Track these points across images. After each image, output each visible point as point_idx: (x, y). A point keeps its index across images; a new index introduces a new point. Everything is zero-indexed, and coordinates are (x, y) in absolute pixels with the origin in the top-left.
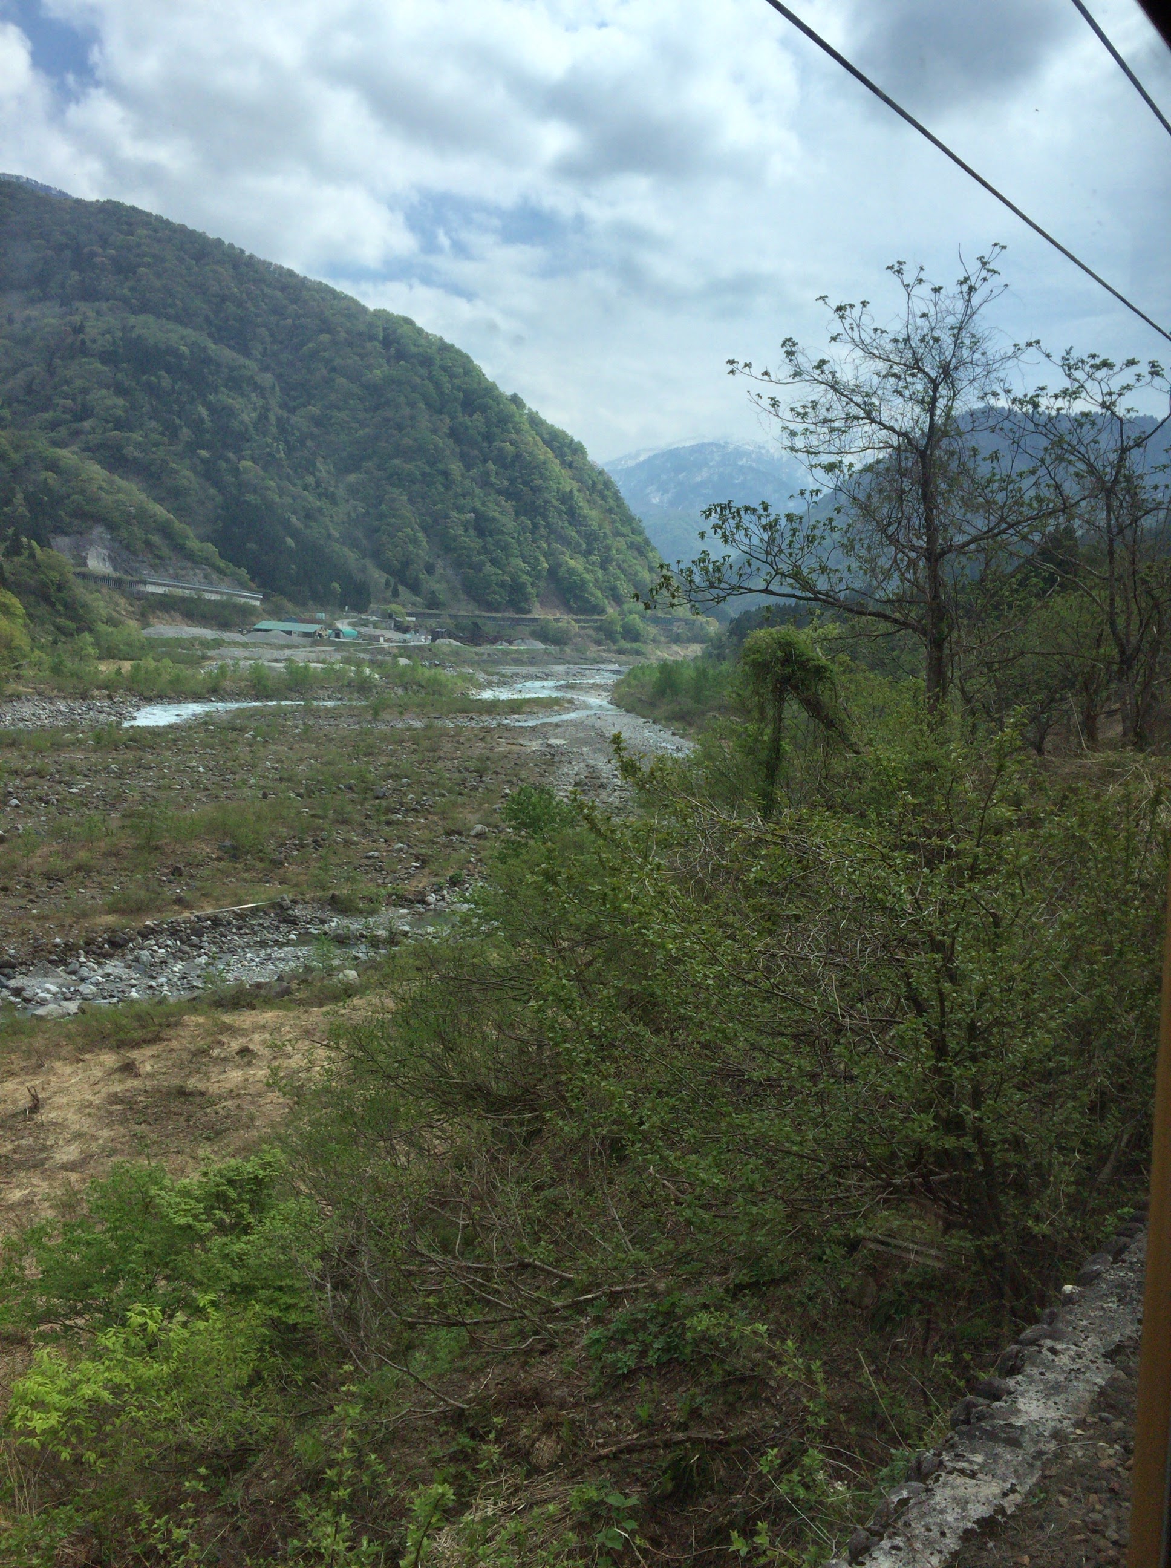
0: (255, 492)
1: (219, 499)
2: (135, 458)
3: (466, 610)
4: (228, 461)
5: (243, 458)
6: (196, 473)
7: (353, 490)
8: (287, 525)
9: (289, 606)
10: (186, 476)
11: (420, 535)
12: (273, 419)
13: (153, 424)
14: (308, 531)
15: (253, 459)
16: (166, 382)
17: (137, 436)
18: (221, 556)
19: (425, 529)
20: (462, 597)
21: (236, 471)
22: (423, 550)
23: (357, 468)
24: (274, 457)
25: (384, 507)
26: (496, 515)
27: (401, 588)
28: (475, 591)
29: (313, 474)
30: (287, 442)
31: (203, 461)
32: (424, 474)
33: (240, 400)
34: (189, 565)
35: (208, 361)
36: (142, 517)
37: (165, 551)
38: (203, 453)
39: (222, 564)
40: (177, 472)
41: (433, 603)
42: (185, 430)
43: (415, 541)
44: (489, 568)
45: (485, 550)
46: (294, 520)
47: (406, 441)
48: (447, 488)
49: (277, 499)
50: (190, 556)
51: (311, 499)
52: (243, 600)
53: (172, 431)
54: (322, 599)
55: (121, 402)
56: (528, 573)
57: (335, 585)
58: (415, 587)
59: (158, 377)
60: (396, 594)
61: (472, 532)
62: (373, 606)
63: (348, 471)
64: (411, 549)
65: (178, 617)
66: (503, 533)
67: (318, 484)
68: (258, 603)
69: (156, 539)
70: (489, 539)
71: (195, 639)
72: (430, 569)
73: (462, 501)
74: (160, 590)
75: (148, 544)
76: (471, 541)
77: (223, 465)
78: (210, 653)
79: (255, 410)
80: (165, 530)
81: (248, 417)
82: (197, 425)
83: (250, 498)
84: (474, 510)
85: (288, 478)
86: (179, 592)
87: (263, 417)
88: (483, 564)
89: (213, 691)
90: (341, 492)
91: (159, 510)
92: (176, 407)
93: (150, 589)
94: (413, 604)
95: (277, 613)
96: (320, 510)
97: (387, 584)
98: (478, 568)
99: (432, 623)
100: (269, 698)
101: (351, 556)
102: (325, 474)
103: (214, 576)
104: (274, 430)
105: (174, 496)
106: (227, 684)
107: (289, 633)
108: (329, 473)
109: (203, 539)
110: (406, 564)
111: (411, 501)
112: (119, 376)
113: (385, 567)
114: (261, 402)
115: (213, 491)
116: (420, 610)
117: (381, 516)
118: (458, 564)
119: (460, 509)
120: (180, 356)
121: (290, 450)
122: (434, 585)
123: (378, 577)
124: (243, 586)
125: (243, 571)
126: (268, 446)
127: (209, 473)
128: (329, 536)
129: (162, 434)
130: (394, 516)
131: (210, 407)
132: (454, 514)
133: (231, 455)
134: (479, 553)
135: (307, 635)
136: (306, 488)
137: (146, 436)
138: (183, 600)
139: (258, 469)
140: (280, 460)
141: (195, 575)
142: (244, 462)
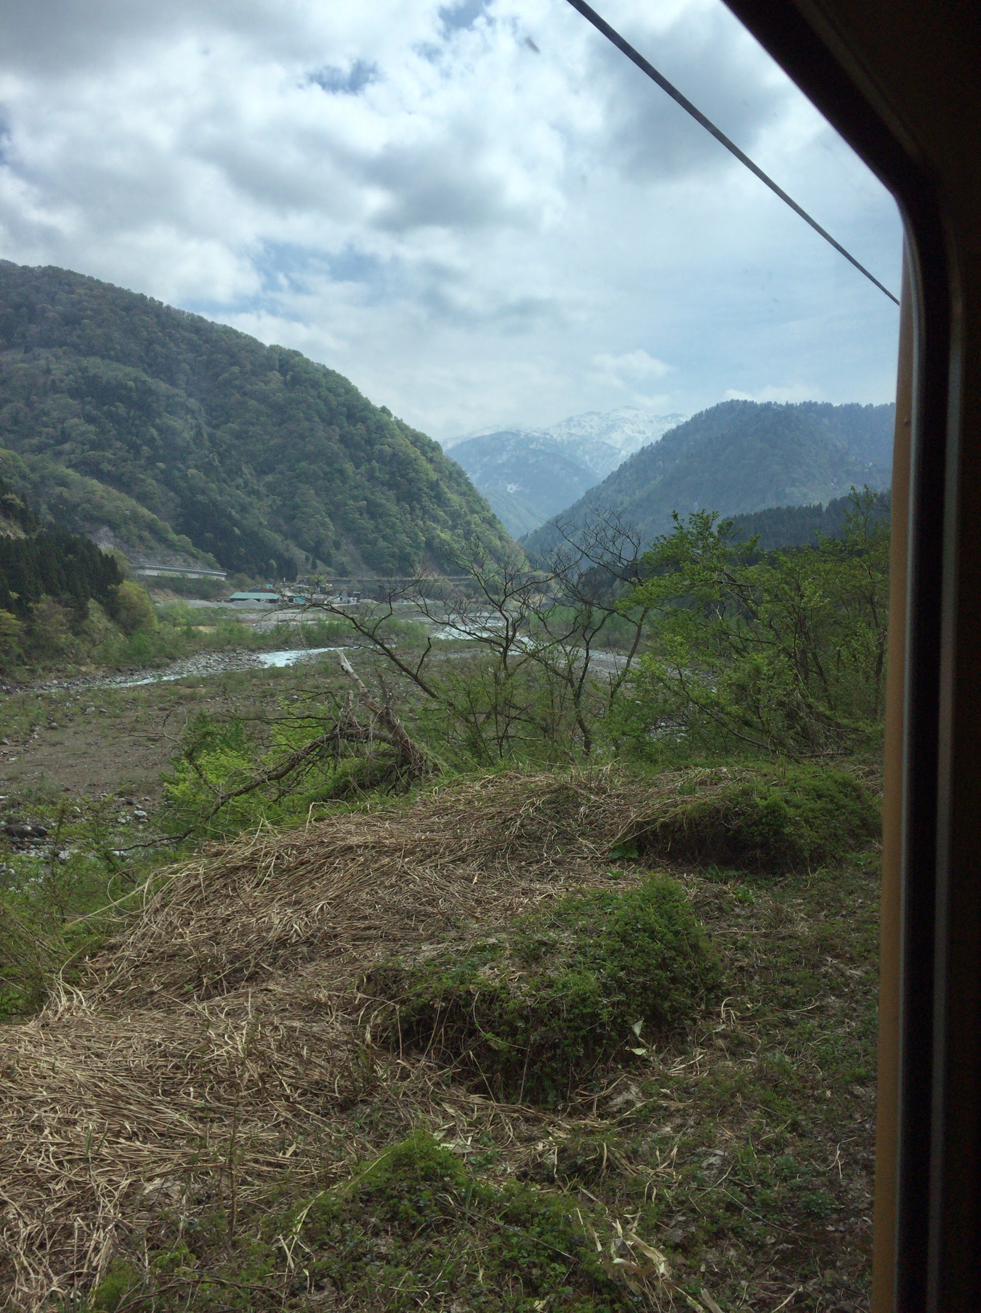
0: (203, 492)
1: (178, 500)
2: (109, 471)
3: (369, 577)
4: (179, 470)
5: (188, 467)
6: (157, 480)
7: (272, 488)
8: (230, 517)
9: (249, 581)
10: (151, 485)
11: (327, 519)
12: (205, 435)
13: (119, 444)
14: (245, 522)
15: (196, 467)
16: (121, 409)
17: (109, 454)
18: (195, 545)
19: (330, 515)
20: (364, 566)
21: (185, 477)
22: (331, 531)
23: (272, 470)
24: (212, 465)
25: (297, 500)
26: (384, 501)
27: (317, 561)
28: (372, 561)
29: (241, 477)
30: (219, 454)
31: (162, 471)
32: (325, 473)
33: (180, 421)
34: (171, 552)
35: (150, 392)
36: (135, 518)
37: (153, 543)
38: (161, 465)
39: (194, 550)
40: (143, 481)
41: (343, 572)
42: (144, 448)
43: (324, 525)
44: (382, 543)
45: (377, 529)
46: (234, 513)
47: (310, 448)
48: (344, 482)
49: (219, 498)
50: (171, 546)
51: (244, 496)
52: (215, 578)
53: (135, 448)
54: (266, 573)
55: (92, 428)
56: (412, 547)
57: (273, 562)
58: (327, 561)
59: (116, 407)
60: (314, 566)
61: (366, 516)
62: (299, 577)
63: (265, 473)
64: (322, 531)
65: (169, 591)
66: (390, 515)
67: (246, 484)
68: (223, 579)
69: (146, 534)
70: (380, 520)
72: (337, 545)
73: (356, 492)
74: (155, 573)
75: (141, 538)
76: (366, 522)
77: (177, 474)
79: (192, 429)
80: (151, 528)
81: (188, 435)
82: (151, 442)
83: (200, 497)
84: (365, 499)
85: (225, 482)
86: (167, 574)
87: (199, 434)
88: (376, 540)
90: (263, 490)
91: (144, 511)
92: (134, 430)
93: (148, 572)
94: (328, 573)
95: (240, 587)
96: (251, 504)
97: (307, 559)
98: (373, 543)
99: (344, 587)
101: (277, 539)
102: (249, 476)
103: (190, 560)
104: (207, 443)
105: (143, 498)
107: (259, 600)
108: (251, 475)
109: (178, 532)
110: (319, 543)
111: (317, 494)
112: (88, 408)
113: (302, 546)
114: (194, 422)
115: (172, 494)
116: (333, 578)
117: (296, 507)
118: (357, 542)
119: (355, 498)
120: (130, 390)
121: (222, 457)
122: (341, 558)
123: (300, 555)
124: (210, 566)
125: (210, 556)
126: (207, 457)
127: (167, 481)
128: (261, 523)
129: (128, 451)
130: (306, 507)
131: (160, 430)
132: (351, 502)
133: (180, 466)
134: (373, 532)
135: (272, 601)
136: (238, 487)
137: (115, 454)
138: (172, 579)
139: (202, 474)
140: (217, 467)
141: (177, 560)
142: (190, 470)
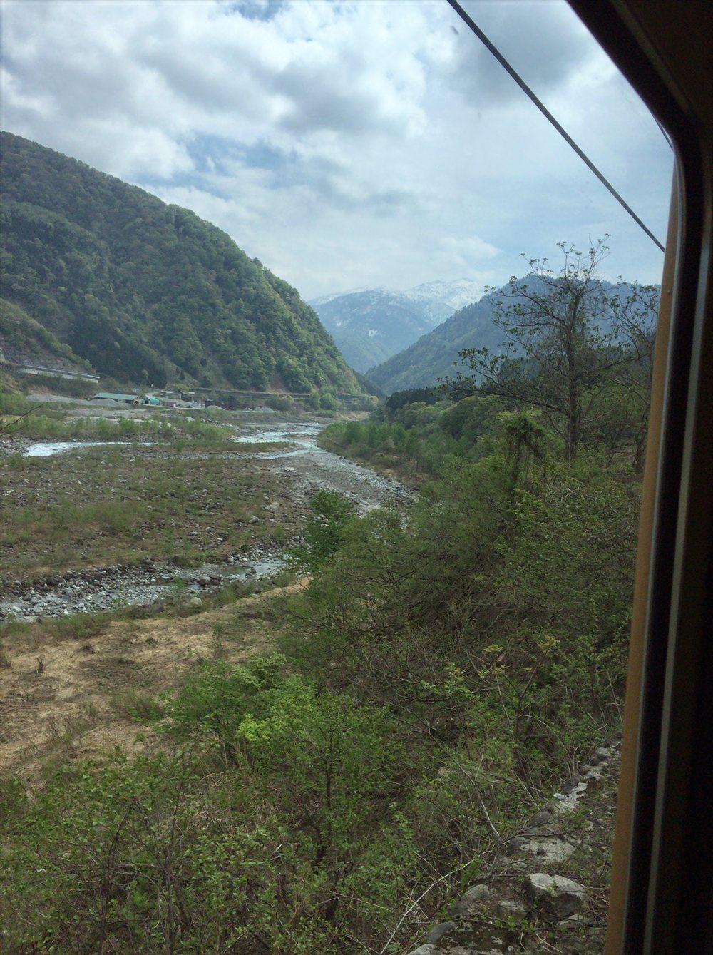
0: (95, 313)
1: (73, 316)
2: (19, 290)
3: (226, 388)
4: (77, 293)
5: (86, 293)
6: (58, 301)
7: (156, 314)
8: (115, 334)
9: (117, 383)
10: (51, 302)
11: (198, 342)
12: (106, 268)
13: (31, 269)
14: (128, 339)
15: (94, 293)
16: (39, 243)
17: (20, 277)
18: (74, 352)
19: (201, 339)
20: (224, 380)
21: (82, 300)
22: (200, 351)
23: (159, 300)
24: (107, 292)
25: (175, 325)
26: (245, 331)
27: (185, 374)
28: (231, 376)
29: (131, 303)
30: (115, 284)
31: (62, 293)
32: (201, 306)
33: (86, 256)
34: (53, 357)
35: (65, 232)
36: (24, 327)
37: (38, 348)
38: (62, 288)
39: (74, 357)
40: (46, 300)
41: (205, 383)
42: (50, 274)
43: (194, 346)
44: (240, 363)
45: (237, 352)
46: (119, 331)
47: (189, 285)
48: (215, 314)
49: (109, 318)
50: (54, 352)
51: (129, 318)
52: (87, 380)
53: (42, 275)
54: (137, 380)
55: (10, 255)
56: (264, 367)
57: (145, 371)
58: (194, 374)
59: (34, 241)
60: (182, 378)
61: (230, 341)
62: (168, 385)
63: (152, 302)
64: (192, 350)
65: (47, 389)
66: (248, 342)
67: (134, 309)
68: (97, 381)
69: (33, 341)
70: (240, 345)
71: (58, 403)
72: (203, 363)
73: (224, 322)
74: (35, 372)
75: (28, 343)
76: (230, 346)
77: (74, 295)
78: (70, 412)
79: (95, 263)
80: (39, 336)
81: (90, 267)
82: (58, 270)
83: (92, 317)
84: (231, 328)
85: (116, 305)
86: (47, 374)
87: (100, 267)
88: (236, 360)
89: (74, 435)
90: (148, 314)
91: (35, 323)
92: (45, 260)
93: (29, 371)
94: (194, 384)
95: (109, 388)
96: (135, 326)
97: (177, 372)
98: (233, 363)
99: (204, 396)
100: (109, 440)
101: (154, 354)
102: (138, 303)
103: (69, 364)
104: (106, 275)
105: (44, 314)
106: (83, 431)
107: (117, 400)
108: (141, 302)
109: (62, 341)
110: (189, 360)
111: (192, 322)
112: (10, 240)
113: (174, 361)
114: (98, 258)
115: (69, 312)
116: (197, 388)
117: (173, 330)
118: (221, 361)
119: (222, 327)
120: (49, 229)
121: (117, 288)
122: (206, 372)
123: (171, 367)
124: (88, 371)
125: (87, 362)
126: (103, 286)
127: (66, 301)
128: (141, 341)
129: (37, 276)
130: (181, 330)
131: (66, 260)
132: (219, 330)
133: (80, 291)
134: (234, 354)
135: (128, 401)
136: (126, 311)
137: (26, 277)
138: (49, 378)
139: (97, 299)
140: (111, 294)
141: (57, 363)
142: (88, 295)
